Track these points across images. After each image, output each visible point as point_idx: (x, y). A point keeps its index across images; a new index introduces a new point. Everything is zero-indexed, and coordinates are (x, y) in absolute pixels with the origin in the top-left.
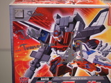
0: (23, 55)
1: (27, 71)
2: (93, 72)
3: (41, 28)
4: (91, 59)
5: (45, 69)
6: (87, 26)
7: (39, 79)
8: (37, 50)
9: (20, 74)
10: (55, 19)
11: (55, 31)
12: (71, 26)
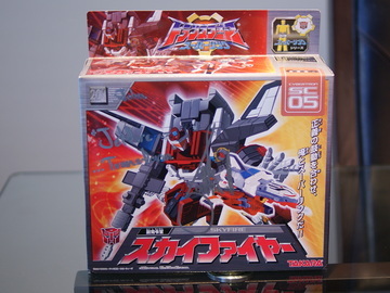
0: (109, 180)
1: (117, 214)
2: (258, 216)
3: (144, 124)
4: (251, 187)
5: (153, 209)
6: (237, 117)
7: (143, 232)
8: (136, 169)
9: (103, 221)
10: (172, 106)
11: (173, 129)
12: (205, 117)
